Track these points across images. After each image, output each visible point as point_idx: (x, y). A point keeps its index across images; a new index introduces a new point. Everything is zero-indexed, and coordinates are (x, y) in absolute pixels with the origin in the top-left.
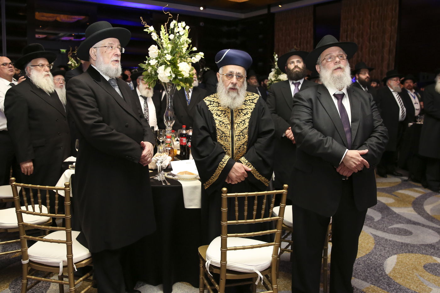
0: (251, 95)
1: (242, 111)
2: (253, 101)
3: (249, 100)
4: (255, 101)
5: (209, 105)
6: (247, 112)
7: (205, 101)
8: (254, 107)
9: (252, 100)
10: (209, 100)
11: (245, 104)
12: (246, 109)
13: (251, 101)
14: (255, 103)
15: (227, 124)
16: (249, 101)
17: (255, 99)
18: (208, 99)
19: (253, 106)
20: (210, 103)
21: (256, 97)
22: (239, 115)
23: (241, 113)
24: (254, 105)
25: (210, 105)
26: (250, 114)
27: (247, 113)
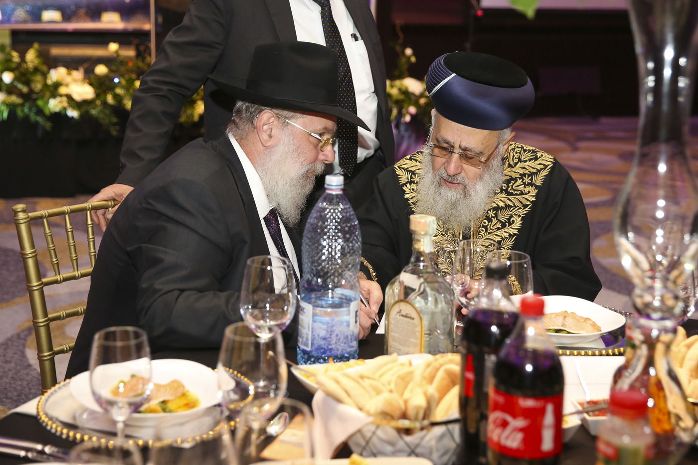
0: (530, 160)
1: (496, 214)
2: (531, 180)
3: (522, 176)
4: (539, 181)
5: (405, 184)
6: (511, 216)
7: (399, 172)
8: (534, 199)
9: (531, 174)
10: (410, 169)
11: (506, 191)
12: (508, 207)
13: (527, 180)
14: (537, 187)
15: (449, 252)
16: (519, 182)
17: (539, 171)
18: (405, 166)
19: (531, 195)
20: (411, 177)
21: (542, 167)
22: (486, 227)
23: (494, 221)
24: (534, 192)
25: (408, 185)
26: (518, 223)
27: (509, 220)
